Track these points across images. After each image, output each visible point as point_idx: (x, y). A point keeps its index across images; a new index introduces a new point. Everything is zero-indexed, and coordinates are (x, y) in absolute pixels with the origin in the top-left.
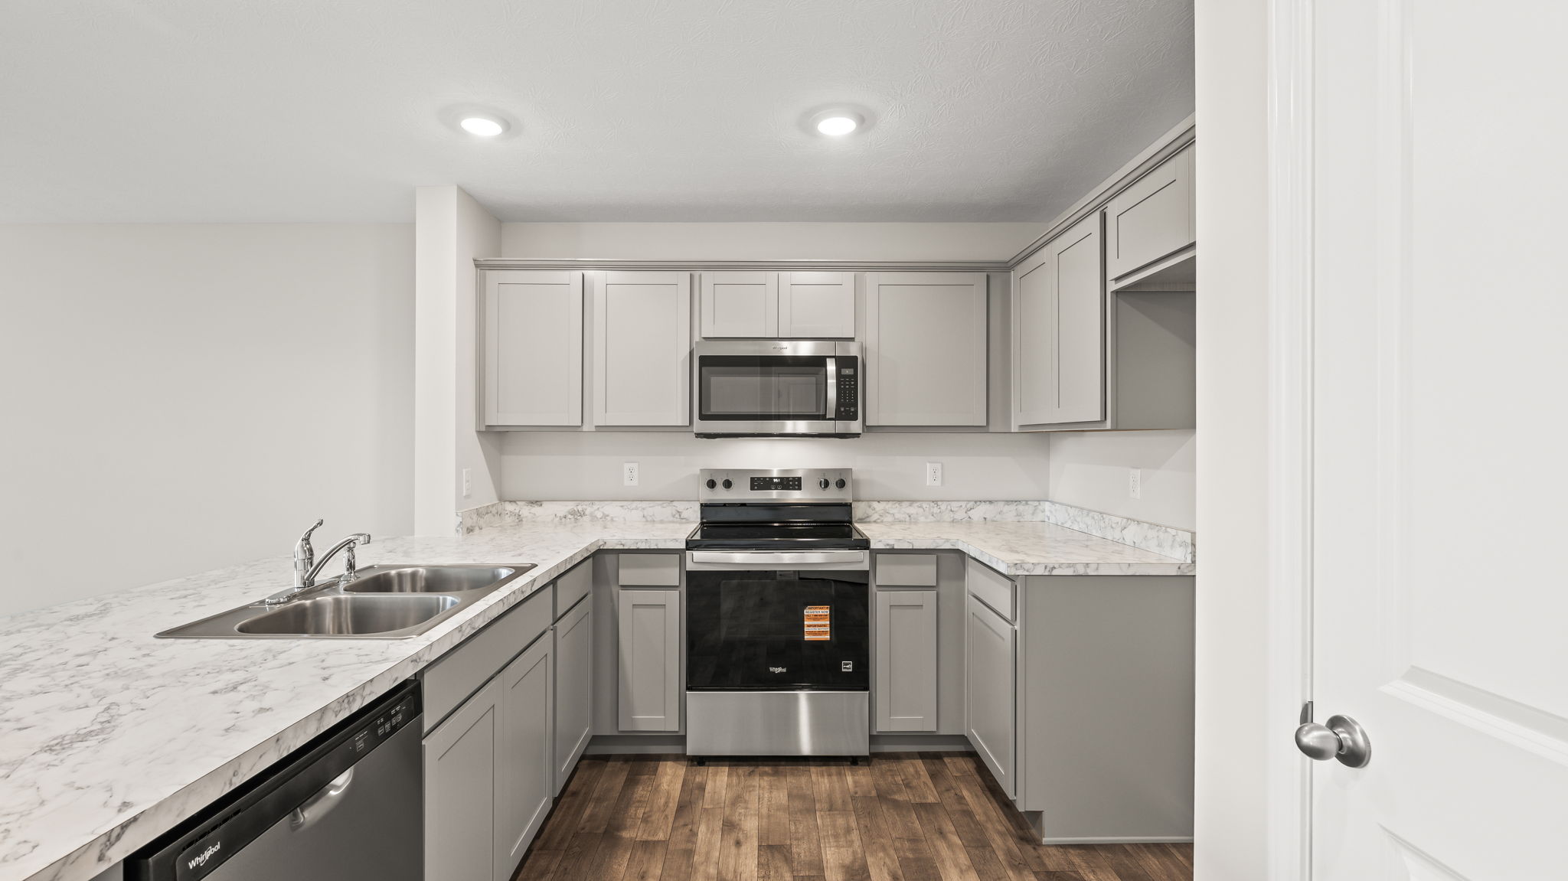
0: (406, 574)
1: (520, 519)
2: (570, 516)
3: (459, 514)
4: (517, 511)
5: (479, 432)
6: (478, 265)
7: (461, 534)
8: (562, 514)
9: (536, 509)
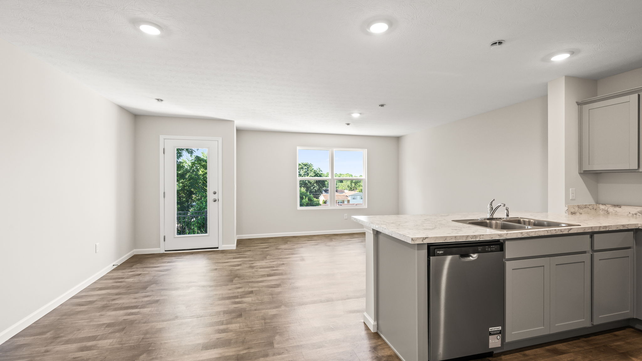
0: (527, 221)
1: (608, 212)
2: (639, 214)
3: (567, 206)
4: (606, 209)
5: (580, 173)
6: (578, 104)
7: (567, 214)
8: (634, 213)
9: (617, 209)
